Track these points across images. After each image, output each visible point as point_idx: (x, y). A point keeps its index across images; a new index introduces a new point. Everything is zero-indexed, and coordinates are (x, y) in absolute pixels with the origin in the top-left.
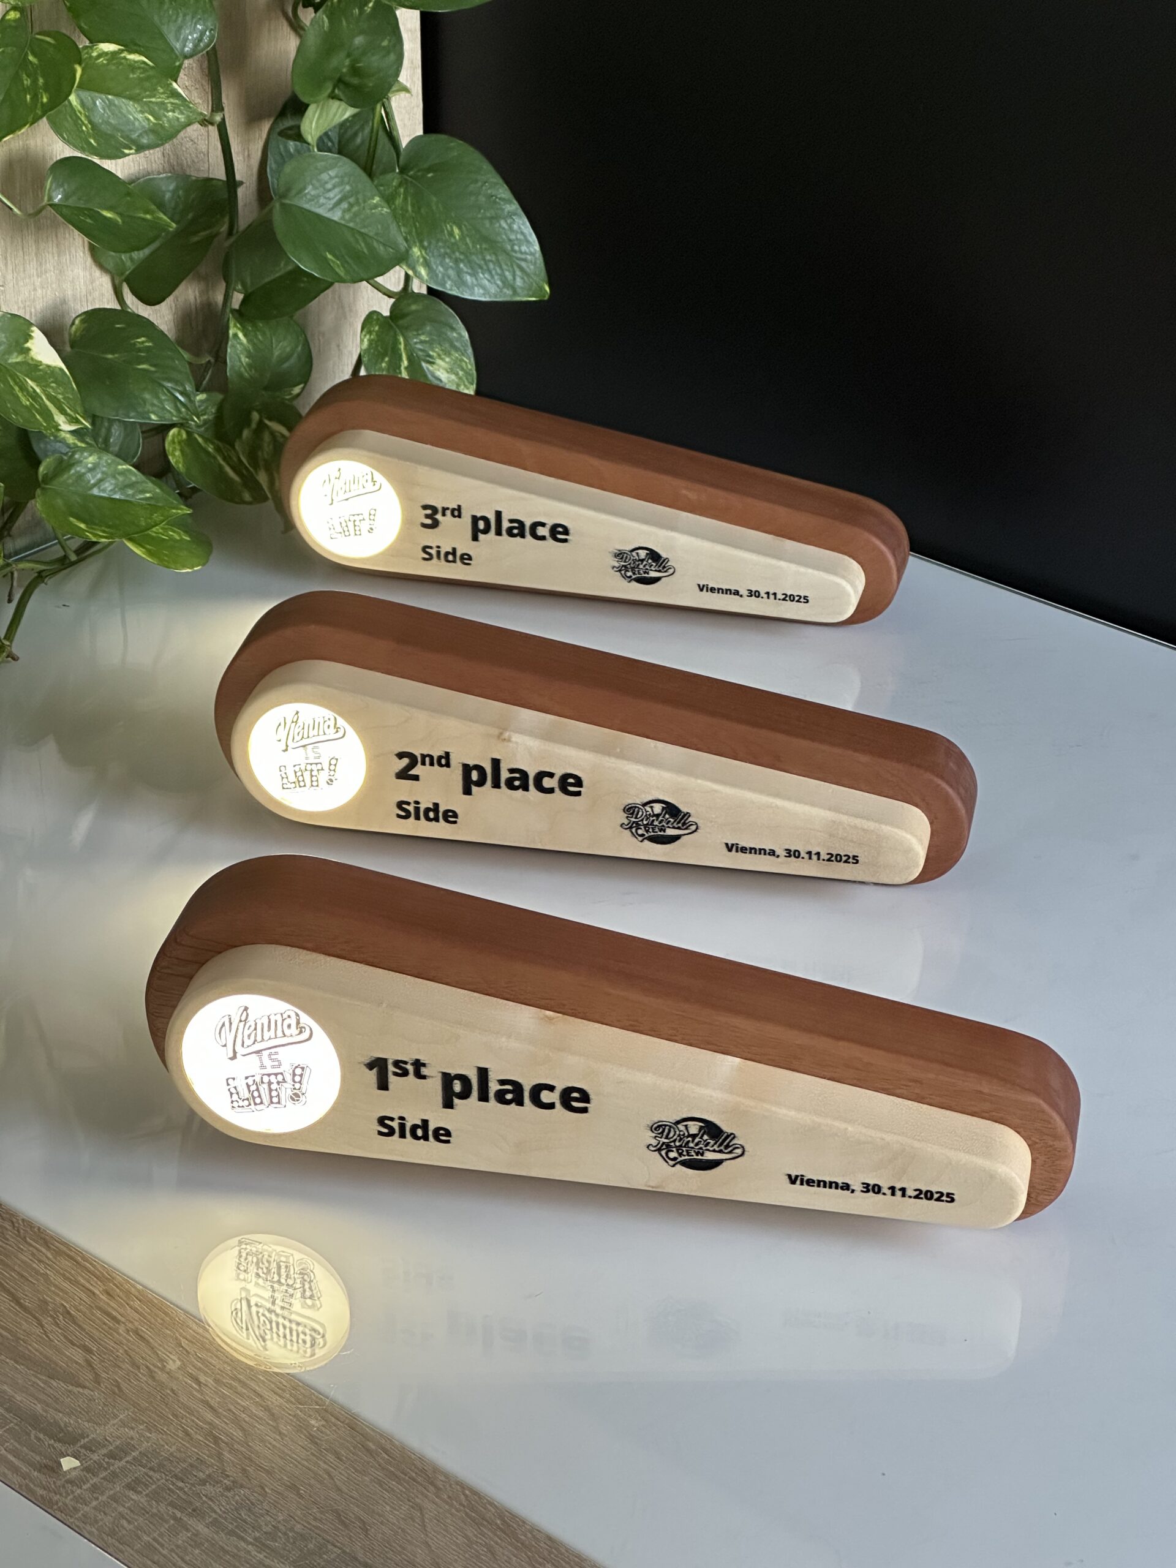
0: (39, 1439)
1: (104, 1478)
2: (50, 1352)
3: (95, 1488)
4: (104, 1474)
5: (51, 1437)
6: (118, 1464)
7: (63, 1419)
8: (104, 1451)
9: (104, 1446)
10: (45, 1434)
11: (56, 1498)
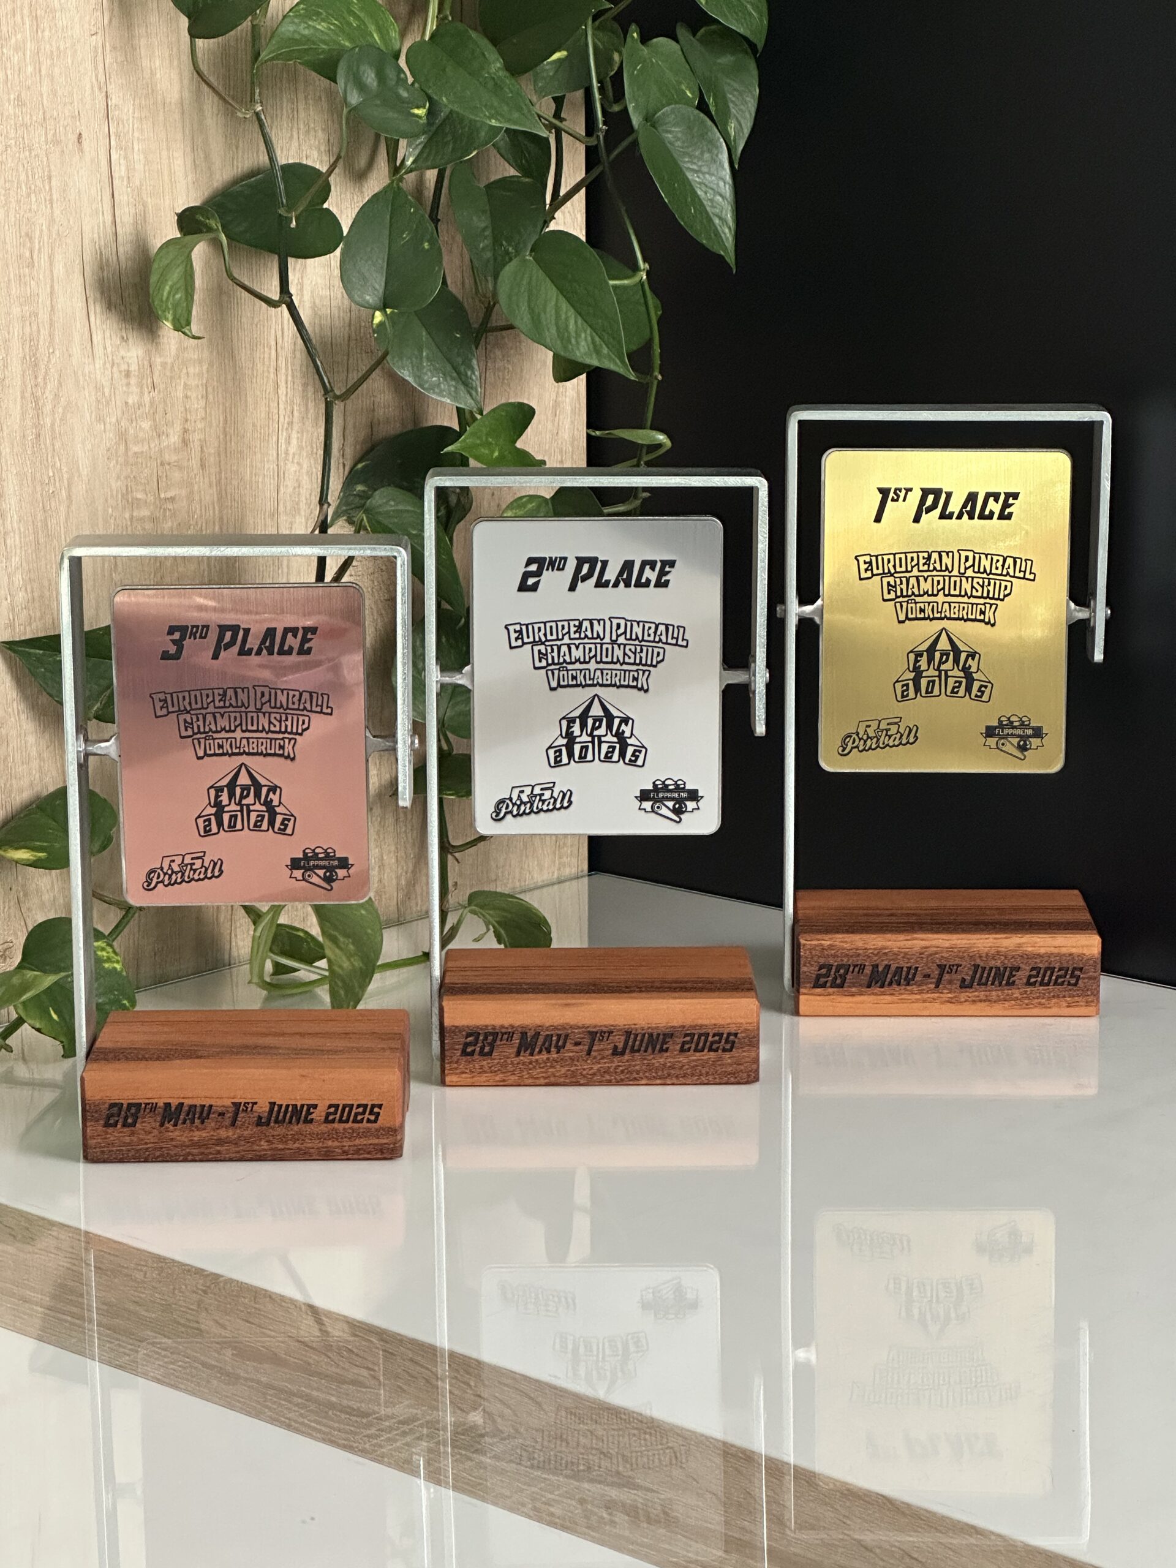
0: (336, 1415)
1: (397, 1434)
2: (338, 1371)
3: (389, 1439)
4: (395, 1432)
5: (347, 1413)
6: (406, 1428)
7: (355, 1405)
8: (395, 1420)
9: (393, 1418)
10: (341, 1411)
11: (355, 1445)
